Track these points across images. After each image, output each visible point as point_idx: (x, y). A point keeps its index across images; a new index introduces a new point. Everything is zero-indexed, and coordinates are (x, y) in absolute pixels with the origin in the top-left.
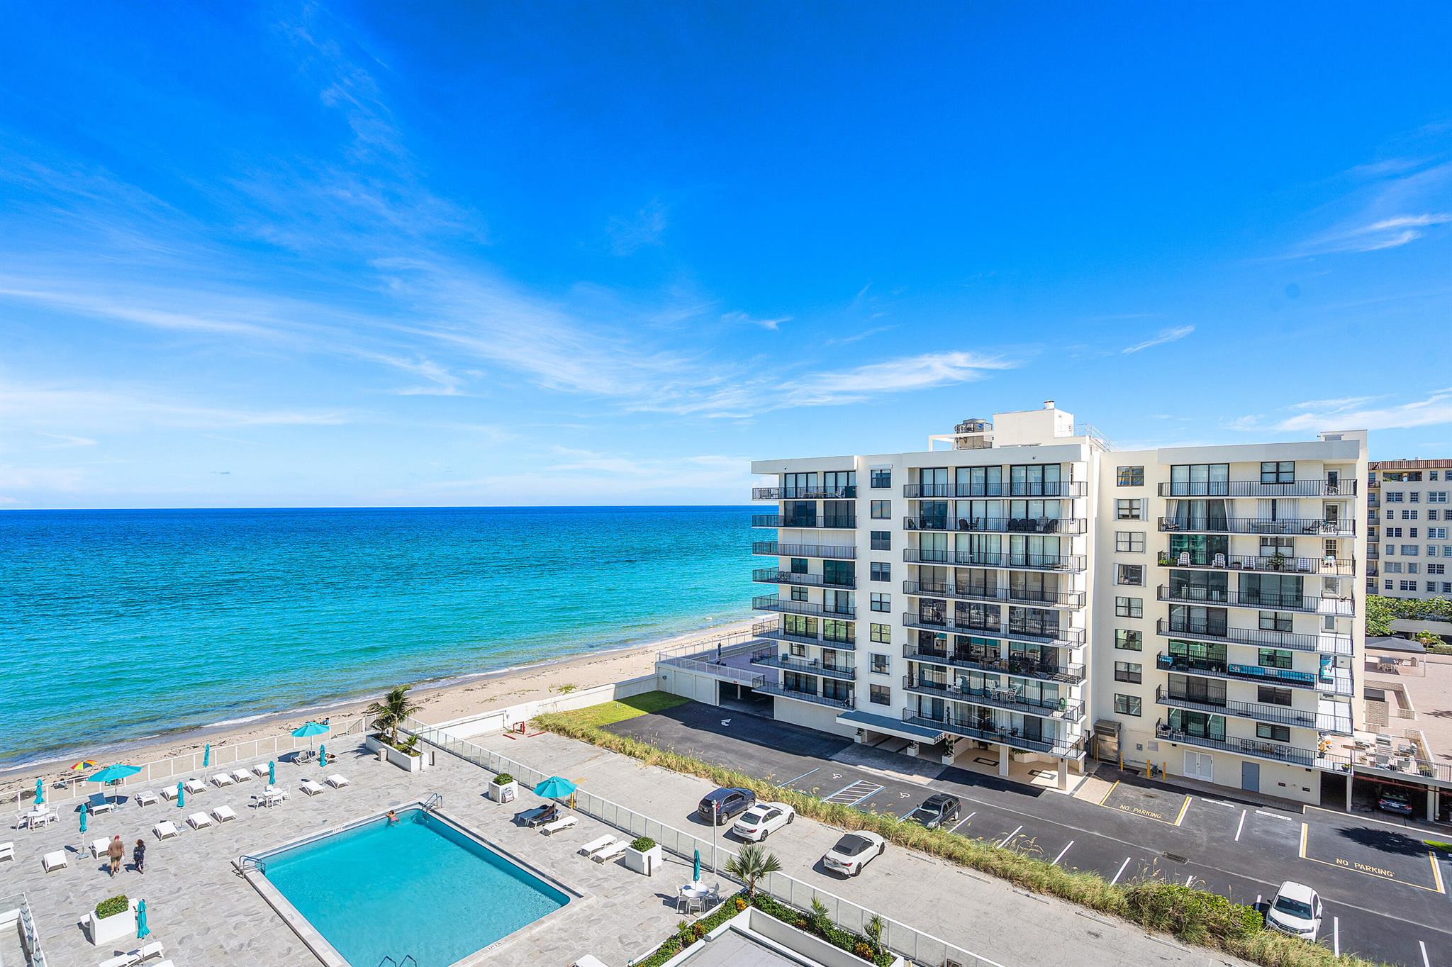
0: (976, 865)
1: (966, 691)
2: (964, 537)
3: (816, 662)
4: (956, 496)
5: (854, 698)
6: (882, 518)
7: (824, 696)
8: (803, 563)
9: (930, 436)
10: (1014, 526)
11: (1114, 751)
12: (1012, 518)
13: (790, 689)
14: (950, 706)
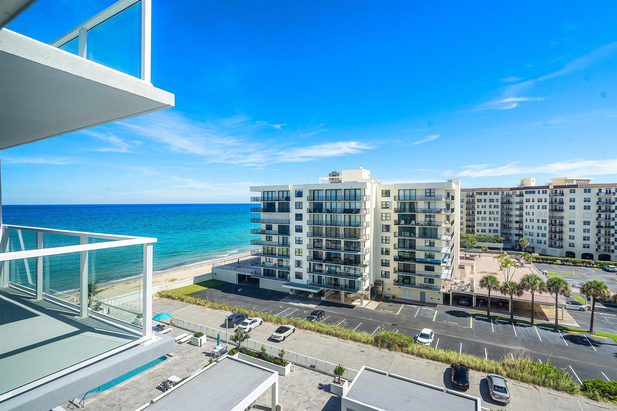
0: (327, 333)
1: (329, 272)
2: (329, 215)
3: (275, 265)
4: (326, 200)
5: (289, 277)
6: (299, 208)
7: (279, 277)
8: (270, 226)
9: (320, 178)
10: (346, 211)
11: (381, 291)
12: (345, 208)
13: (265, 275)
14: (324, 278)
